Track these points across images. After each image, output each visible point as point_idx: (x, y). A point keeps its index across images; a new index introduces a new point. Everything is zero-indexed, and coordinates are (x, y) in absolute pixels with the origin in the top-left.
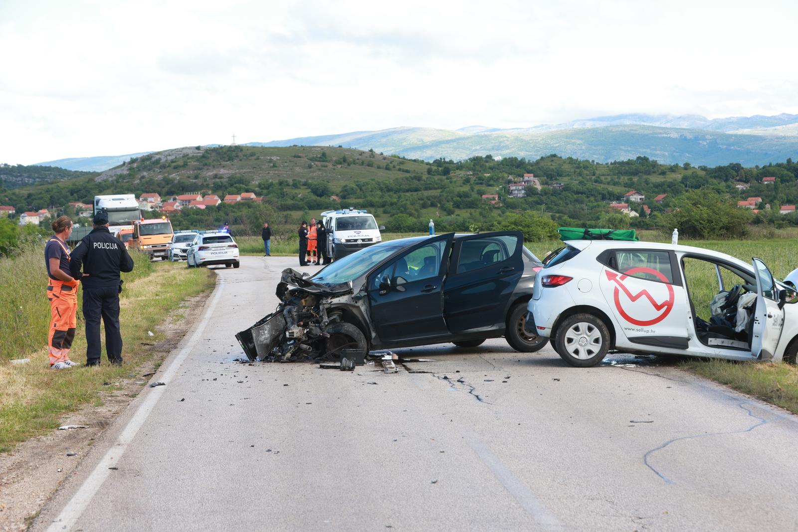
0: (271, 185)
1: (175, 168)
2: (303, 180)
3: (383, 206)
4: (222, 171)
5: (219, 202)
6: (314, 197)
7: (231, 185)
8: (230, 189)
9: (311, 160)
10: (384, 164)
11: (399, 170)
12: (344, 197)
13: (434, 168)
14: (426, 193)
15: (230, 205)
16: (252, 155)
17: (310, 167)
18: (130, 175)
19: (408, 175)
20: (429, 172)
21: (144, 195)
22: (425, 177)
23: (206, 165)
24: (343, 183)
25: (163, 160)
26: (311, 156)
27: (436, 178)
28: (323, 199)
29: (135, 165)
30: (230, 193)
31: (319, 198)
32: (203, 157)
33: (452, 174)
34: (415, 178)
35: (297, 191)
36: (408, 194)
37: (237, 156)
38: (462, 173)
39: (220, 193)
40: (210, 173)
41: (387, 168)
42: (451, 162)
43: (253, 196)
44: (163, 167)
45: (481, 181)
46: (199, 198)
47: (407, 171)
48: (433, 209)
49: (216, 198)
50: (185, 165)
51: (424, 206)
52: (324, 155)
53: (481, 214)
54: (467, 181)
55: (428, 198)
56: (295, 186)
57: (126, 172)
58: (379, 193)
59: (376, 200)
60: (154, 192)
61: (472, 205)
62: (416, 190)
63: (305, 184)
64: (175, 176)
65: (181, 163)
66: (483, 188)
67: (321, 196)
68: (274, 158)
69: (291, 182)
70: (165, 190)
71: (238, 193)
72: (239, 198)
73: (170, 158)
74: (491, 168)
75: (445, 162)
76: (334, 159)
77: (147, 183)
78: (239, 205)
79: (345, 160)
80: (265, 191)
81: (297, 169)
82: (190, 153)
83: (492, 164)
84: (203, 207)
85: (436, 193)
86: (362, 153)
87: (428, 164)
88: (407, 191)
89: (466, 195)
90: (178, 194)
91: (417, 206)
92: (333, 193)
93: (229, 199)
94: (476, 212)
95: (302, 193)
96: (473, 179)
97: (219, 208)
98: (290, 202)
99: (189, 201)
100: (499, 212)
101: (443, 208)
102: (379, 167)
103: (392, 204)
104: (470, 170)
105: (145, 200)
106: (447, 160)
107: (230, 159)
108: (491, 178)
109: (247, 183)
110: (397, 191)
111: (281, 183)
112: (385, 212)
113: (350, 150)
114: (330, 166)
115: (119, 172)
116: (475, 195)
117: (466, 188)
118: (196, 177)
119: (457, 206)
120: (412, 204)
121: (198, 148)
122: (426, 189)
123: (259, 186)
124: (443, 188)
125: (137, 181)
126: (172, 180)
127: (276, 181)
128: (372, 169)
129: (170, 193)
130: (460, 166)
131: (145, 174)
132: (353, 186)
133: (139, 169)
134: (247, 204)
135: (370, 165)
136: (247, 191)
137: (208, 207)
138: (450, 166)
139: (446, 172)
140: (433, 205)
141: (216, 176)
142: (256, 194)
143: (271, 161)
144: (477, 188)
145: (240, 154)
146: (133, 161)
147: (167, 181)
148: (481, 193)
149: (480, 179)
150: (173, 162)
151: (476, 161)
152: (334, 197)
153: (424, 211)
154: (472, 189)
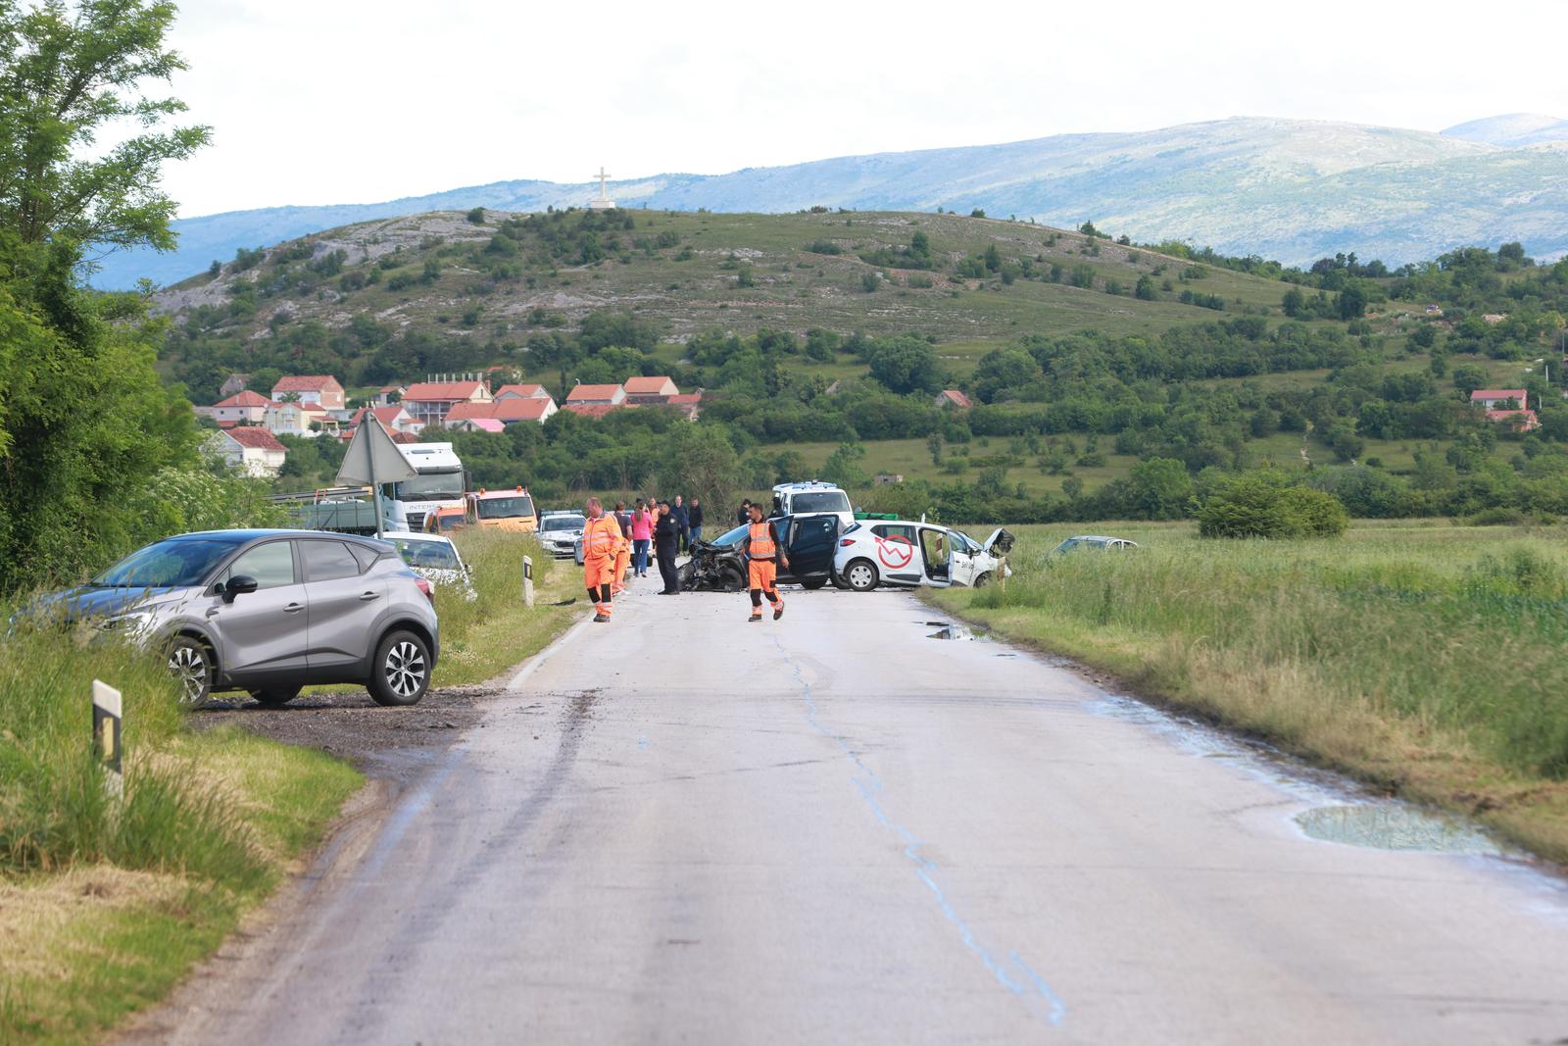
0: (734, 345)
1: (396, 286)
2: (845, 334)
3: (1117, 426)
4: (561, 300)
5: (551, 409)
6: (881, 396)
7: (593, 350)
8: (589, 363)
9: (875, 260)
10: (1129, 278)
11: (1186, 298)
12: (986, 396)
13: (1308, 293)
14: (1269, 383)
15: (588, 422)
16: (666, 242)
17: (870, 286)
18: (236, 311)
19: (1213, 317)
20: (1291, 305)
21: (287, 381)
22: (1273, 326)
23: (503, 275)
24: (985, 345)
25: (353, 258)
26: (874, 247)
27: (1314, 328)
28: (911, 404)
29: (254, 276)
30: (587, 379)
31: (894, 398)
32: (494, 248)
33: (1369, 316)
34: (1239, 327)
35: (823, 372)
36: (1210, 385)
37: (613, 247)
38: (1406, 312)
39: (554, 377)
40: (519, 308)
41: (1142, 293)
42: (1375, 270)
43: (668, 388)
44: (354, 282)
45: (1470, 340)
46: (480, 394)
47: (1213, 304)
48: (1287, 441)
49: (540, 393)
50: (429, 277)
51: (1257, 430)
52: (919, 243)
53: (1452, 457)
54: (1422, 339)
55: (1274, 402)
56: (816, 353)
57: (220, 301)
58: (1110, 380)
59: (1095, 406)
60: (323, 371)
61: (1423, 427)
62: (1242, 371)
63: (847, 350)
64: (395, 316)
65: (415, 268)
66: (1475, 365)
67: (903, 389)
68: (745, 254)
69: (802, 341)
70: (357, 365)
71: (617, 378)
72: (618, 396)
73: (376, 252)
74: (1517, 293)
75: (1356, 271)
76: (956, 257)
77: (296, 339)
78: (622, 421)
79: (992, 261)
80: (710, 372)
81: (825, 295)
82: (447, 231)
83: (1519, 279)
84: (495, 426)
85: (1304, 382)
86: (1053, 239)
87: (1291, 276)
88: (1210, 374)
89: (1412, 390)
90: (406, 379)
91: (1235, 431)
92: (948, 381)
93: (585, 397)
94: (1434, 453)
95: (841, 378)
96: (1443, 331)
97: (551, 429)
98: (794, 412)
99: (446, 405)
100: (1516, 450)
101: (1325, 439)
102: (1113, 290)
103: (1147, 422)
104: (1437, 296)
105: (291, 399)
106: (1363, 260)
107: (589, 256)
108: (1508, 331)
109: (647, 341)
110: (1177, 373)
111: (766, 344)
112: (1122, 450)
113: (1011, 227)
114: (941, 282)
115: (198, 299)
116: (1445, 391)
117: (1416, 367)
118: (469, 321)
119: (1373, 428)
120: (1216, 423)
121: (476, 217)
122: (1277, 367)
123: (691, 352)
124: (1336, 363)
125: (263, 333)
126: (385, 331)
127: (748, 337)
128: (1090, 296)
129: (378, 376)
130: (1405, 285)
131: (289, 306)
132: (1021, 354)
133: (269, 291)
134: (649, 417)
135: (1078, 281)
136: (648, 370)
137: (513, 428)
138: (1367, 286)
139: (1351, 307)
140: (1289, 426)
141: (537, 317)
142: (677, 382)
143: (731, 264)
144: (1454, 363)
145: (624, 239)
146: (246, 261)
147: (366, 334)
148: (1467, 384)
149: (1468, 332)
150: (386, 265)
151: (1465, 264)
152: (953, 395)
153: (1255, 446)
154: (1438, 369)
